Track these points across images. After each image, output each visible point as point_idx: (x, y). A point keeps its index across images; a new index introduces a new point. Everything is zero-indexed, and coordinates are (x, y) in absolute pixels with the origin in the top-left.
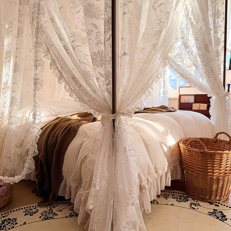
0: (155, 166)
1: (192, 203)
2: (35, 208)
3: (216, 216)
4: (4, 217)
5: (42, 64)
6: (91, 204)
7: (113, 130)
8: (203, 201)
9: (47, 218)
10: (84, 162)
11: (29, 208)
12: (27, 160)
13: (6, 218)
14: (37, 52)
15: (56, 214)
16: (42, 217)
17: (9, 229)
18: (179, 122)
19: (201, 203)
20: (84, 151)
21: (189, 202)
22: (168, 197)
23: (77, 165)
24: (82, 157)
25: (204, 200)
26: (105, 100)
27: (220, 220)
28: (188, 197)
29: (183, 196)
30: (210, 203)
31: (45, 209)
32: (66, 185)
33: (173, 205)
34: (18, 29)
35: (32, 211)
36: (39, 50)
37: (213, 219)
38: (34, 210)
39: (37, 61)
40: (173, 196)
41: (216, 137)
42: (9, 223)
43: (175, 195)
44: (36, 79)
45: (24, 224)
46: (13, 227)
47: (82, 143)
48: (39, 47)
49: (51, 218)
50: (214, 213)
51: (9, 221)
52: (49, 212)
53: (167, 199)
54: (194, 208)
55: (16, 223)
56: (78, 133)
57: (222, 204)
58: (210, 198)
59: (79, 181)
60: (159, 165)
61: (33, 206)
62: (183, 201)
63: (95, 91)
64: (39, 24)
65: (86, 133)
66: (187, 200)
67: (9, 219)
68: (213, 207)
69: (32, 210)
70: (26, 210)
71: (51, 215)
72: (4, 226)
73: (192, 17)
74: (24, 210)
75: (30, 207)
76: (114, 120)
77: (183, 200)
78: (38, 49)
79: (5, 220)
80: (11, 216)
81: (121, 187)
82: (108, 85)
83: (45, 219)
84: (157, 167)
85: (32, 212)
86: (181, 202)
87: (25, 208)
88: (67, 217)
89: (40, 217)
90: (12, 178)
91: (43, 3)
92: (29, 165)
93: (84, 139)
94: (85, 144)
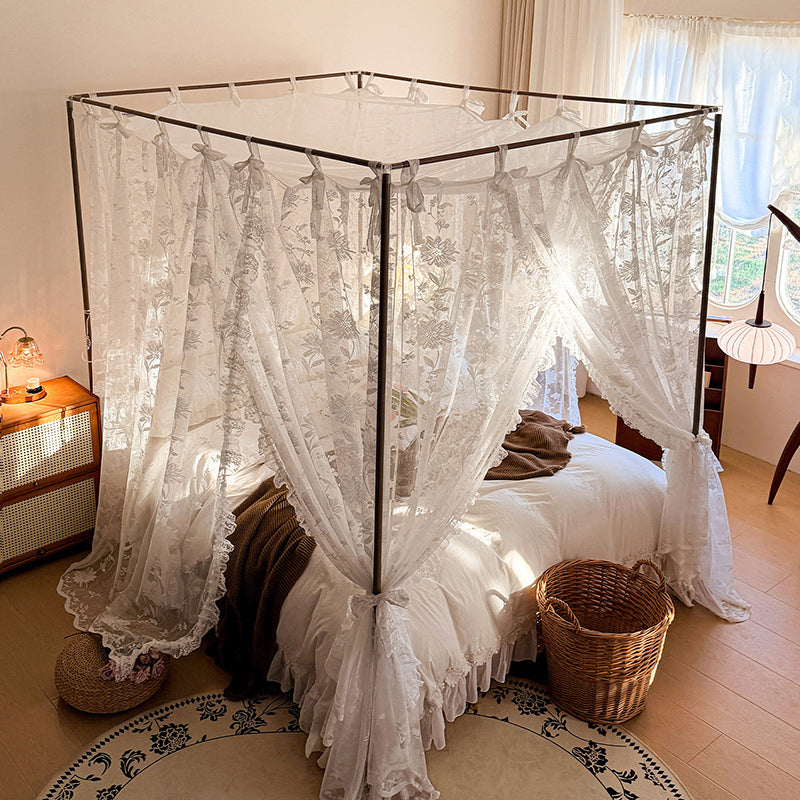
0: (469, 650)
1: (551, 720)
2: (219, 702)
3: (587, 757)
4: (161, 719)
6: (331, 738)
7: (373, 620)
8: (578, 718)
9: (247, 729)
10: (320, 643)
11: (207, 700)
12: (204, 607)
13: (166, 722)
14: (231, 402)
15: (263, 721)
16: (236, 727)
17: (178, 749)
19: (570, 722)
20: (320, 619)
21: (545, 716)
22: (504, 697)
23: (308, 641)
24: (317, 632)
26: (362, 563)
27: (591, 770)
28: (548, 702)
29: (539, 697)
30: (591, 725)
31: (240, 706)
32: (282, 662)
33: (506, 720)
34: (187, 333)
35: (214, 709)
37: (577, 765)
38: (218, 707)
39: (230, 419)
40: (516, 694)
41: (636, 567)
42: (175, 734)
43: (521, 691)
44: (227, 452)
45: (204, 739)
46: (184, 746)
47: (318, 597)
49: (253, 729)
50: (584, 752)
51: (174, 731)
52: (249, 715)
53: (499, 701)
54: (548, 734)
55: (189, 738)
56: (309, 566)
57: (614, 731)
58: (590, 715)
59: (311, 669)
60: (477, 647)
61: (214, 696)
62: (532, 712)
63: (344, 543)
65: (327, 573)
66: (542, 711)
67: (172, 725)
68: (593, 735)
69: (213, 705)
70: (202, 705)
71: (252, 724)
72: (167, 742)
74: (197, 704)
75: (209, 697)
76: (375, 607)
77: (535, 708)
79: (166, 727)
80: (175, 718)
81: (382, 717)
82: (367, 541)
83: (242, 733)
84: (472, 650)
85: (215, 712)
86: (528, 713)
87: (198, 699)
88: (284, 731)
89: (232, 727)
90: (174, 644)
91: (246, 317)
92: (207, 615)
93: (323, 586)
94: (324, 600)
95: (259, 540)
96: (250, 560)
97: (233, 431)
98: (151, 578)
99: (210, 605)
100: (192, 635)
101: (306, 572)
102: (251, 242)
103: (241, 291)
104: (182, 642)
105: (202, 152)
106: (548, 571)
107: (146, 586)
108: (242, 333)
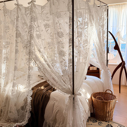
18: (90, 86)
19: (102, 122)
21: (98, 122)
23: (54, 113)
24: (56, 111)
25: (103, 121)
29: (95, 120)
30: (106, 122)
32: (46, 123)
33: (91, 124)
39: (30, 67)
40: (90, 120)
41: (106, 92)
44: (29, 75)
47: (54, 104)
50: (108, 126)
53: (88, 122)
54: (100, 125)
57: (110, 121)
58: (106, 120)
64: (31, 51)
65: (55, 99)
66: (97, 121)
73: (96, 44)
86: (94, 123)
90: (21, 123)
91: (32, 41)
92: (28, 115)
93: (55, 102)
94: (56, 104)
95: (36, 97)
96: (35, 102)
97: (31, 70)
98: (10, 112)
99: (28, 113)
100: (25, 121)
101: (50, 100)
102: (32, 22)
103: (31, 35)
104: (23, 123)
105: (17, 5)
106: (92, 94)
107: (9, 115)
108: (32, 45)
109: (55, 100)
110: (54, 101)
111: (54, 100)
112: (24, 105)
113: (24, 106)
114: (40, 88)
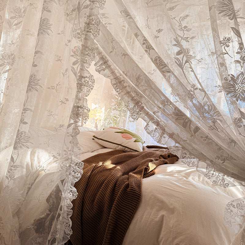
5: (90, 83)
14: (84, 63)
36: (86, 60)
39: (83, 77)
44: (78, 107)
48: (87, 55)
64: (93, 17)
78: (86, 57)
93: (163, 213)
109: (163, 205)
110: (158, 211)
111: (161, 208)
112: (48, 215)
113: (45, 218)
114: (101, 164)
